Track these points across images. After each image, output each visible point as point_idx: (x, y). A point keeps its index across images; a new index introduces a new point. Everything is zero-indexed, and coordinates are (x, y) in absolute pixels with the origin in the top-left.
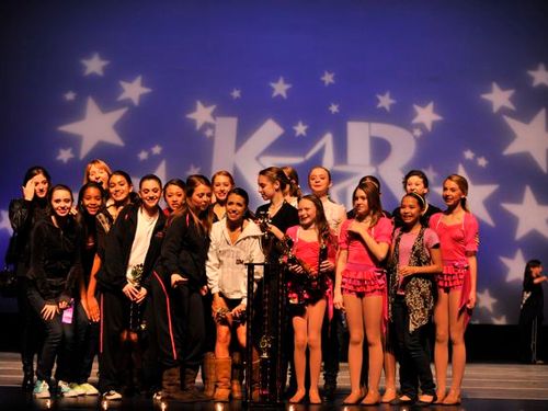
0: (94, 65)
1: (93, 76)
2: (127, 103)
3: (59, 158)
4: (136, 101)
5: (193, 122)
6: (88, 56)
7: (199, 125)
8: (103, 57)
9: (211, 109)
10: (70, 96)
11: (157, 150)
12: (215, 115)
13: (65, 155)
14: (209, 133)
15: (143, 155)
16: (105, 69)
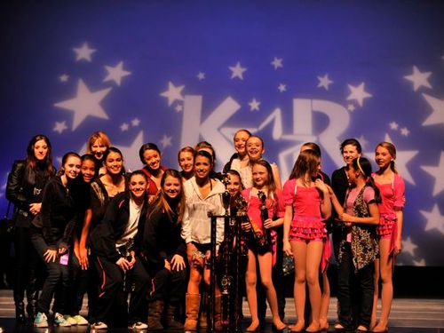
0: (84, 53)
1: (83, 62)
2: (111, 83)
3: (55, 129)
4: (118, 82)
5: (166, 99)
6: (79, 45)
7: (171, 102)
8: (91, 46)
9: (181, 88)
10: (64, 78)
11: (136, 122)
12: (183, 93)
13: (60, 127)
14: (179, 108)
15: (125, 127)
16: (93, 56)
